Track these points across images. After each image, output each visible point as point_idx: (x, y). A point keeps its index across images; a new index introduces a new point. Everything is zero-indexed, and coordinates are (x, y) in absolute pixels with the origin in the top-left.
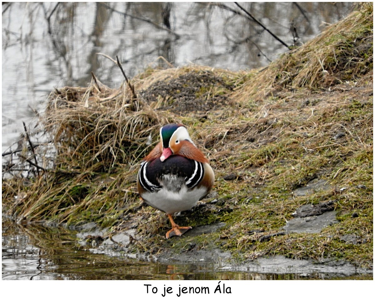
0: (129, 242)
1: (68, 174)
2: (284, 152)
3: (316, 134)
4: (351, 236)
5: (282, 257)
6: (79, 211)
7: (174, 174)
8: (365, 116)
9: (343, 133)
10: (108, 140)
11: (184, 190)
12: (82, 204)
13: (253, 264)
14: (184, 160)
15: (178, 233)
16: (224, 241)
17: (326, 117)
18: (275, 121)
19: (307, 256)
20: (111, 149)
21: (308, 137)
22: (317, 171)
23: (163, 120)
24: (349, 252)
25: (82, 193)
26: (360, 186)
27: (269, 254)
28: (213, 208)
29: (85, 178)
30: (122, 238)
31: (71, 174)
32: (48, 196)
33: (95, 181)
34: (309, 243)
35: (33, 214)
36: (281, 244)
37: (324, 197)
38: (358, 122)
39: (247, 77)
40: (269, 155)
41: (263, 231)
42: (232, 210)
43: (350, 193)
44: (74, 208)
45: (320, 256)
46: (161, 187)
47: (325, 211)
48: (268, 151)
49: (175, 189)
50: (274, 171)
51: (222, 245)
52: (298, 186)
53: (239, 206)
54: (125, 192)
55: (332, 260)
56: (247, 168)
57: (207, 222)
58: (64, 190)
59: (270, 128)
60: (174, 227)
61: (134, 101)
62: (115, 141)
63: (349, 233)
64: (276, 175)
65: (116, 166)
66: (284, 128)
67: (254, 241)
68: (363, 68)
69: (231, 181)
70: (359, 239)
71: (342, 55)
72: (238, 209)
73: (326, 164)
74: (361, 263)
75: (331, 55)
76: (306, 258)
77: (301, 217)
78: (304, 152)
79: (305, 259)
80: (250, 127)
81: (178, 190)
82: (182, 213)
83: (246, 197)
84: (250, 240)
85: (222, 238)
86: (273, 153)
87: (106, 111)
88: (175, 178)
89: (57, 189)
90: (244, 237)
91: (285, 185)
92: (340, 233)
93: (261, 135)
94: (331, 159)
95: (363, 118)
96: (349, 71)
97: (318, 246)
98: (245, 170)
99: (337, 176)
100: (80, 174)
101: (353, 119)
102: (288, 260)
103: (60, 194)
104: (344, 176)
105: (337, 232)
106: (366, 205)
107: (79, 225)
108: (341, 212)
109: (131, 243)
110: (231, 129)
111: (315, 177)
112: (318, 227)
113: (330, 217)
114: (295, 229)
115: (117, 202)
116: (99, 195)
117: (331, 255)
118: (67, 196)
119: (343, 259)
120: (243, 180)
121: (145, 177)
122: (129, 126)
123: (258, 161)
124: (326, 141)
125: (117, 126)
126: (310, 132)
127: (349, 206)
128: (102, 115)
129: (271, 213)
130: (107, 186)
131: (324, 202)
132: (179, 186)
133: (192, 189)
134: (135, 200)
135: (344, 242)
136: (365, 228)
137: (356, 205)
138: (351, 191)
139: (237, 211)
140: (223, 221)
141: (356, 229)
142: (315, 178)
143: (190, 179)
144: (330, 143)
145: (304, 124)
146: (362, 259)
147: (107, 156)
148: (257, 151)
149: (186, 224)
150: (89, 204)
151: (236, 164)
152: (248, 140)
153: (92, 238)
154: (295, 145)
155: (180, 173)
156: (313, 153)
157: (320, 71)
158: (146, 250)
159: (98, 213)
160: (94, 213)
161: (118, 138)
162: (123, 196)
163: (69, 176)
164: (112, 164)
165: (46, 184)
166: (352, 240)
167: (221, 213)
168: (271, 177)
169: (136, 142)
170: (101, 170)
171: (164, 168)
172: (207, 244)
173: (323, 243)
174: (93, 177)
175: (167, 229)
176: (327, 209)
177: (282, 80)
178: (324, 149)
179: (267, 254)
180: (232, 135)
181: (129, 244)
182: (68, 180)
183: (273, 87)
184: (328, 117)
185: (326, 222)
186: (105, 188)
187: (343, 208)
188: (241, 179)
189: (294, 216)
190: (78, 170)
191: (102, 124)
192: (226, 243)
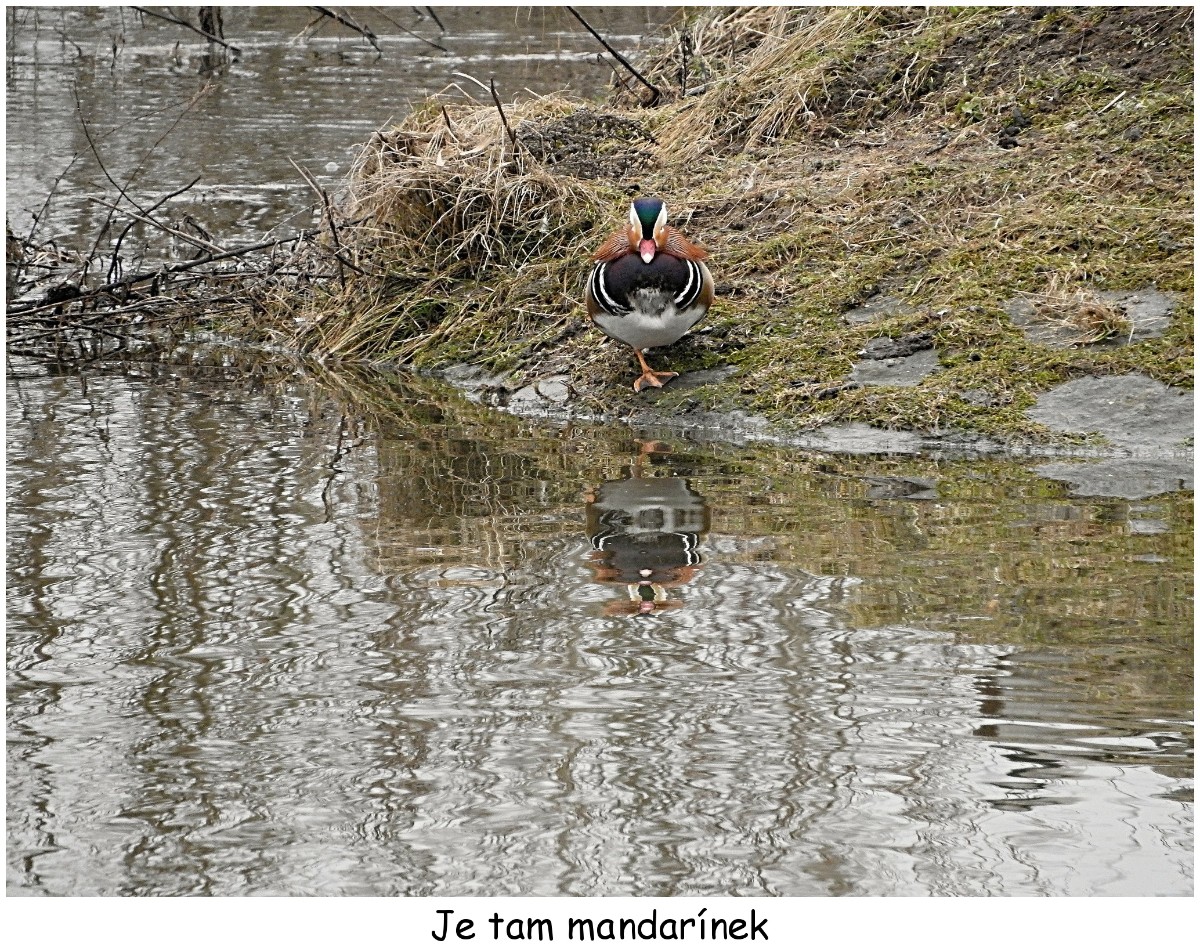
0: (566, 396)
1: (408, 280)
2: (810, 248)
3: (858, 219)
4: (977, 392)
5: (863, 425)
6: (432, 345)
7: (655, 287)
8: (943, 190)
9: (910, 218)
10: (475, 223)
11: (670, 312)
12: (437, 332)
14: (673, 260)
15: (656, 383)
16: (748, 397)
17: (868, 190)
18: (777, 195)
19: (910, 424)
20: (483, 238)
21: (845, 224)
22: (878, 282)
24: (983, 420)
25: (437, 313)
26: (973, 308)
27: (840, 420)
28: (708, 342)
29: (437, 288)
31: (413, 280)
32: (371, 318)
33: (456, 293)
34: (908, 403)
35: (347, 348)
36: (858, 403)
37: (908, 325)
38: (931, 199)
40: (783, 253)
41: (817, 381)
42: (743, 346)
43: (960, 320)
44: (422, 339)
45: (933, 425)
46: (632, 309)
47: (918, 349)
48: (780, 247)
49: (654, 311)
50: (798, 281)
51: (747, 405)
52: (850, 307)
53: (755, 339)
56: (747, 275)
57: (702, 364)
58: (401, 309)
59: (770, 208)
60: (646, 372)
61: (515, 157)
62: (488, 225)
63: (972, 387)
64: (802, 287)
65: (489, 267)
66: (796, 207)
67: (805, 398)
70: (994, 397)
71: (839, 84)
72: (754, 343)
73: (892, 270)
74: (1009, 438)
75: (819, 85)
76: (908, 428)
77: (877, 359)
78: (845, 249)
79: (906, 430)
80: (732, 205)
81: (659, 312)
83: (763, 324)
84: (798, 397)
85: (744, 392)
86: (790, 250)
87: (473, 172)
88: (657, 293)
89: (388, 307)
90: (785, 391)
91: (827, 305)
92: (959, 388)
93: (755, 219)
94: (900, 261)
95: (940, 193)
96: (852, 113)
97: (927, 409)
98: (744, 279)
99: (919, 290)
100: (428, 280)
101: (920, 193)
102: (875, 431)
103: (394, 314)
104: (933, 291)
105: (953, 384)
106: (990, 340)
107: (439, 367)
108: (947, 352)
109: (570, 398)
110: (698, 207)
111: (877, 291)
112: (909, 377)
113: (928, 360)
114: (873, 379)
116: (467, 317)
117: (952, 425)
118: (407, 319)
119: (974, 431)
120: (746, 294)
121: (603, 291)
122: (511, 199)
123: (766, 262)
124: (881, 231)
125: (492, 199)
126: (847, 215)
127: (958, 342)
128: (467, 181)
129: (822, 351)
130: (478, 303)
131: (913, 335)
132: (661, 306)
133: (685, 310)
135: (966, 402)
136: (1000, 380)
137: (972, 341)
138: (961, 317)
139: (753, 347)
140: (732, 364)
141: (984, 381)
142: (876, 293)
143: (682, 294)
144: (889, 235)
145: (834, 201)
146: (1010, 432)
147: (477, 247)
148: (759, 248)
149: (666, 368)
150: (451, 333)
151: (726, 267)
152: (731, 226)
153: (490, 390)
154: (827, 236)
155: (666, 285)
156: (860, 251)
157: (799, 112)
158: (605, 409)
159: (471, 348)
161: (493, 220)
163: (409, 284)
164: (483, 263)
165: (368, 297)
166: (981, 400)
167: (724, 350)
168: (795, 291)
169: (523, 228)
170: (465, 274)
171: (640, 278)
172: (720, 402)
173: (934, 403)
174: (452, 286)
175: (634, 376)
176: (921, 346)
178: (879, 244)
179: (836, 420)
180: (700, 219)
181: (569, 400)
182: (407, 290)
184: (872, 191)
185: (923, 368)
186: (477, 306)
187: (950, 345)
188: (742, 293)
189: (862, 357)
190: (425, 274)
191: (466, 196)
192: (754, 401)
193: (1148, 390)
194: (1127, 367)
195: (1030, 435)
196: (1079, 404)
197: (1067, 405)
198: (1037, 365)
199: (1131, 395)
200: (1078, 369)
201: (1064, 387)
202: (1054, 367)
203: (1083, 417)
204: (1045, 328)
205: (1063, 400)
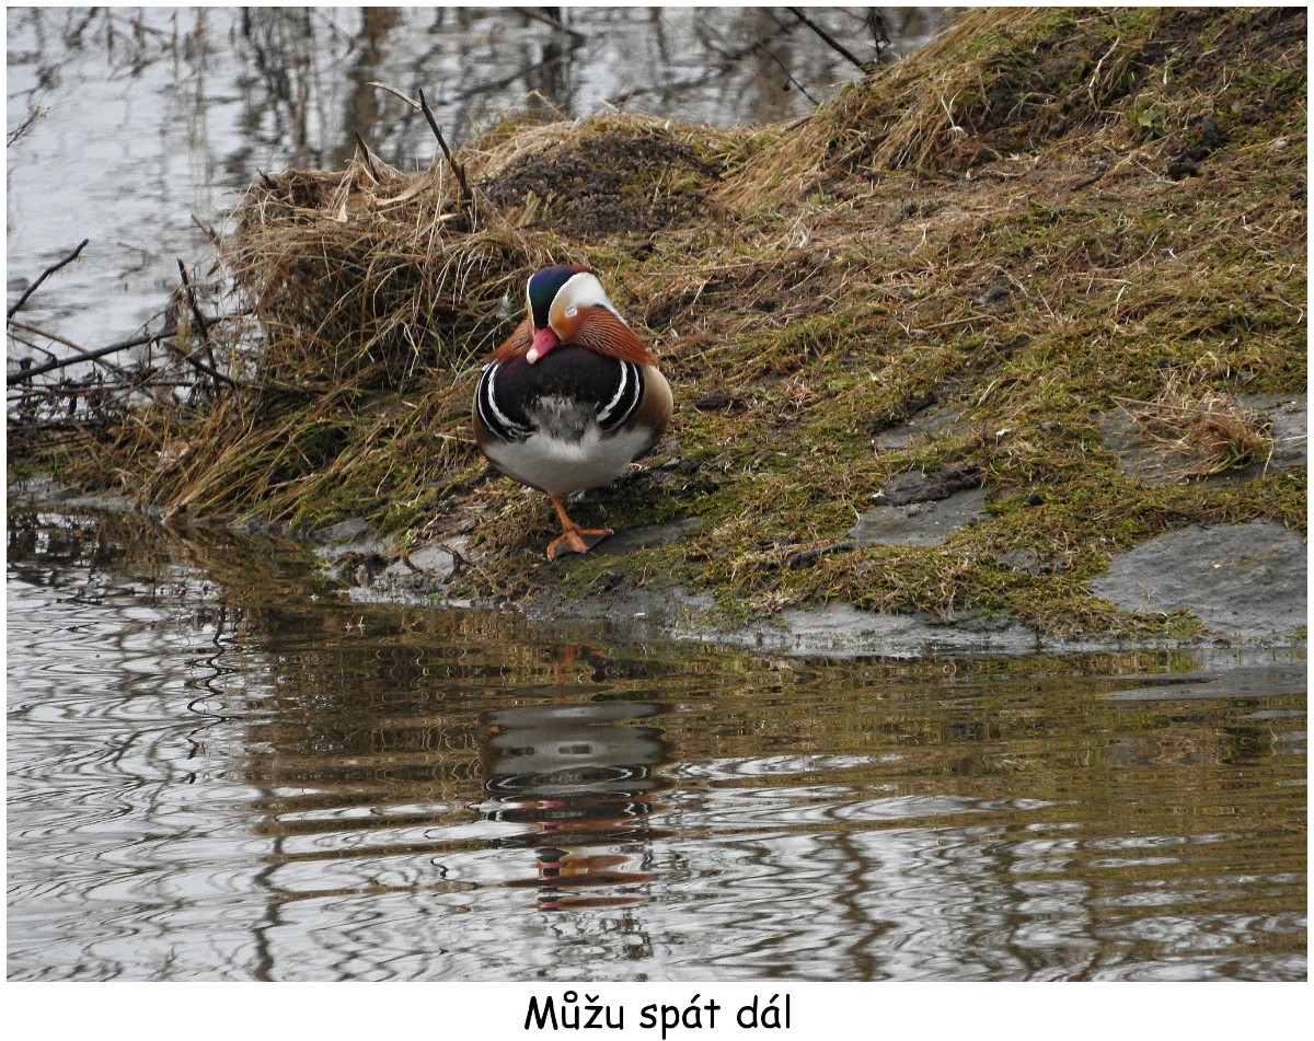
0: (451, 569)
1: (296, 393)
2: (851, 336)
3: (932, 290)
4: (1023, 554)
5: (846, 607)
6: (322, 491)
7: (566, 394)
8: (1060, 244)
9: (1003, 289)
10: (398, 306)
11: (592, 436)
12: (332, 471)
13: (771, 625)
15: (578, 545)
16: (696, 566)
17: (958, 247)
18: (827, 256)
19: (911, 604)
20: (407, 328)
21: (912, 299)
22: (937, 387)
23: (539, 254)
24: (1019, 596)
25: (330, 444)
26: (1047, 425)
27: (813, 600)
28: (669, 481)
29: (338, 405)
30: (435, 559)
31: (304, 394)
32: (242, 451)
33: (365, 411)
34: (915, 572)
35: (204, 497)
36: (842, 574)
37: (953, 453)
38: (1042, 258)
39: (755, 145)
40: (811, 345)
41: (797, 540)
42: (716, 487)
43: (1022, 444)
44: (311, 480)
45: (945, 606)
46: (534, 429)
47: (959, 489)
48: (808, 335)
49: (569, 433)
50: (825, 387)
51: (691, 578)
52: (887, 425)
53: (735, 477)
54: (442, 440)
55: (975, 617)
56: (756, 379)
57: (652, 516)
58: (285, 437)
59: (814, 276)
60: (568, 530)
61: (464, 206)
62: (416, 309)
63: (1018, 546)
64: (830, 395)
65: (421, 372)
66: (850, 275)
67: (773, 566)
68: (1057, 121)
69: (715, 412)
70: (1046, 560)
71: (1000, 85)
72: (733, 483)
73: (958, 368)
74: (1051, 623)
75: (973, 86)
76: (909, 610)
77: (895, 505)
78: (903, 336)
79: (905, 613)
80: (763, 273)
81: (578, 435)
82: (588, 494)
83: (753, 453)
84: (762, 565)
85: (691, 559)
86: (823, 339)
87: (394, 230)
88: (570, 404)
89: (266, 434)
90: (749, 556)
91: (853, 423)
92: (997, 547)
93: (792, 293)
94: (972, 354)
95: (1056, 249)
96: (1019, 129)
97: (940, 580)
98: (749, 385)
99: (987, 399)
100: (326, 393)
101: (1028, 251)
102: (861, 615)
103: (275, 445)
104: (1007, 398)
105: (989, 542)
106: (1063, 473)
107: (324, 524)
108: (998, 491)
109: (457, 571)
110: (714, 277)
111: (931, 400)
112: (938, 531)
113: (970, 505)
114: (879, 536)
115: (422, 465)
116: (375, 447)
117: (973, 604)
118: (293, 451)
119: (1004, 613)
120: (747, 409)
121: (492, 403)
122: (453, 269)
123: (785, 359)
124: (959, 309)
125: (422, 271)
126: (918, 285)
127: (1018, 477)
128: (382, 243)
129: (817, 495)
130: (395, 426)
131: (955, 466)
132: (579, 425)
133: (614, 433)
134: (467, 461)
135: (1005, 568)
136: (1061, 535)
137: (1037, 475)
138: (1025, 439)
139: (729, 488)
140: (695, 514)
141: (1037, 537)
142: (929, 404)
143: (608, 407)
144: (970, 315)
145: (902, 264)
146: (1054, 614)
147: (398, 346)
148: (780, 335)
149: (599, 523)
150: (350, 471)
151: (728, 367)
152: (757, 306)
153: (356, 560)
154: (880, 318)
155: (582, 392)
156: (924, 339)
157: (942, 128)
158: (495, 588)
159: (372, 495)
160: (363, 494)
161: (424, 302)
162: (438, 451)
163: (298, 399)
164: (409, 368)
165: (239, 420)
166: (1027, 565)
167: (688, 494)
168: (818, 401)
169: (470, 312)
170: (380, 385)
171: (539, 380)
172: (654, 574)
173: (952, 571)
174: (361, 401)
175: (549, 536)
176: (962, 484)
177: (847, 152)
178: (953, 329)
179: (805, 600)
180: (716, 294)
181: (452, 575)
182: (296, 408)
183: (822, 169)
184: (963, 248)
185: (959, 518)
186: (391, 430)
187: (1004, 482)
188: (741, 406)
189: (876, 502)
190: (322, 384)
191: (383, 265)
192: (702, 572)
193: (1275, 546)
194: (1253, 512)
195: (1083, 619)
196: (1172, 568)
197: (1150, 570)
198: (1120, 511)
199: (1248, 553)
200: (1179, 515)
201: (1154, 544)
202: (1143, 512)
203: (1171, 589)
204: (1151, 453)
205: (1147, 563)
